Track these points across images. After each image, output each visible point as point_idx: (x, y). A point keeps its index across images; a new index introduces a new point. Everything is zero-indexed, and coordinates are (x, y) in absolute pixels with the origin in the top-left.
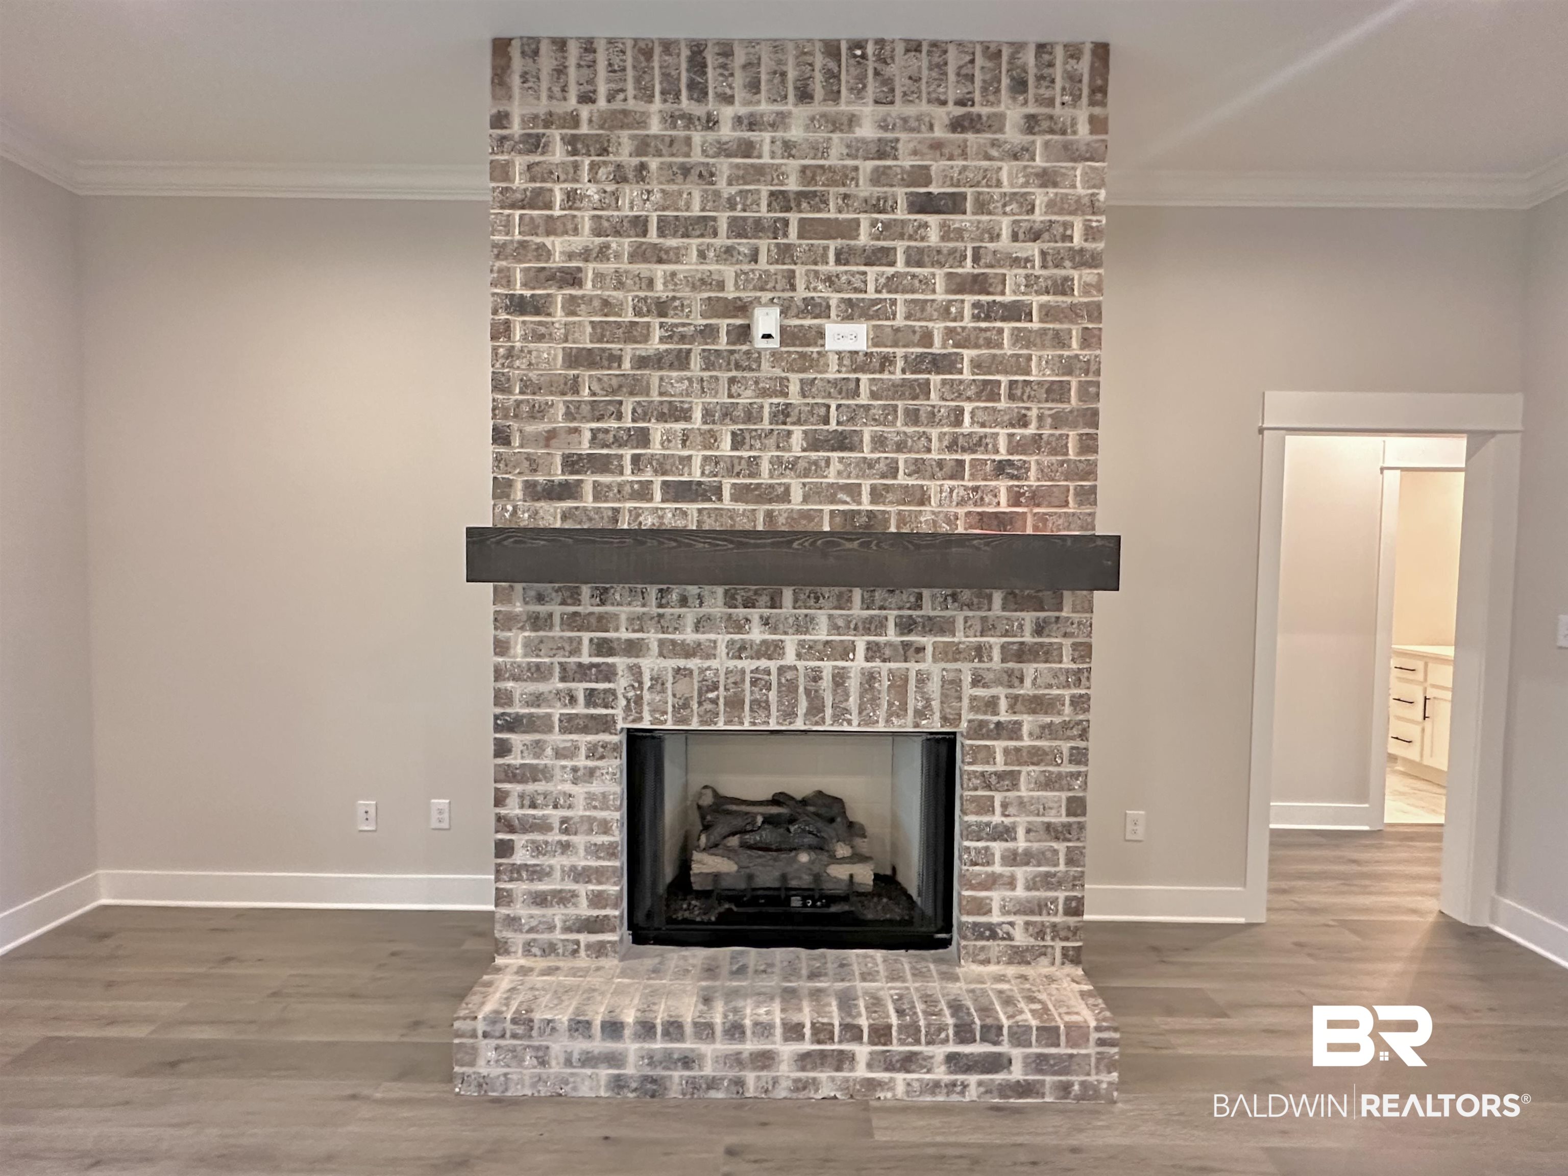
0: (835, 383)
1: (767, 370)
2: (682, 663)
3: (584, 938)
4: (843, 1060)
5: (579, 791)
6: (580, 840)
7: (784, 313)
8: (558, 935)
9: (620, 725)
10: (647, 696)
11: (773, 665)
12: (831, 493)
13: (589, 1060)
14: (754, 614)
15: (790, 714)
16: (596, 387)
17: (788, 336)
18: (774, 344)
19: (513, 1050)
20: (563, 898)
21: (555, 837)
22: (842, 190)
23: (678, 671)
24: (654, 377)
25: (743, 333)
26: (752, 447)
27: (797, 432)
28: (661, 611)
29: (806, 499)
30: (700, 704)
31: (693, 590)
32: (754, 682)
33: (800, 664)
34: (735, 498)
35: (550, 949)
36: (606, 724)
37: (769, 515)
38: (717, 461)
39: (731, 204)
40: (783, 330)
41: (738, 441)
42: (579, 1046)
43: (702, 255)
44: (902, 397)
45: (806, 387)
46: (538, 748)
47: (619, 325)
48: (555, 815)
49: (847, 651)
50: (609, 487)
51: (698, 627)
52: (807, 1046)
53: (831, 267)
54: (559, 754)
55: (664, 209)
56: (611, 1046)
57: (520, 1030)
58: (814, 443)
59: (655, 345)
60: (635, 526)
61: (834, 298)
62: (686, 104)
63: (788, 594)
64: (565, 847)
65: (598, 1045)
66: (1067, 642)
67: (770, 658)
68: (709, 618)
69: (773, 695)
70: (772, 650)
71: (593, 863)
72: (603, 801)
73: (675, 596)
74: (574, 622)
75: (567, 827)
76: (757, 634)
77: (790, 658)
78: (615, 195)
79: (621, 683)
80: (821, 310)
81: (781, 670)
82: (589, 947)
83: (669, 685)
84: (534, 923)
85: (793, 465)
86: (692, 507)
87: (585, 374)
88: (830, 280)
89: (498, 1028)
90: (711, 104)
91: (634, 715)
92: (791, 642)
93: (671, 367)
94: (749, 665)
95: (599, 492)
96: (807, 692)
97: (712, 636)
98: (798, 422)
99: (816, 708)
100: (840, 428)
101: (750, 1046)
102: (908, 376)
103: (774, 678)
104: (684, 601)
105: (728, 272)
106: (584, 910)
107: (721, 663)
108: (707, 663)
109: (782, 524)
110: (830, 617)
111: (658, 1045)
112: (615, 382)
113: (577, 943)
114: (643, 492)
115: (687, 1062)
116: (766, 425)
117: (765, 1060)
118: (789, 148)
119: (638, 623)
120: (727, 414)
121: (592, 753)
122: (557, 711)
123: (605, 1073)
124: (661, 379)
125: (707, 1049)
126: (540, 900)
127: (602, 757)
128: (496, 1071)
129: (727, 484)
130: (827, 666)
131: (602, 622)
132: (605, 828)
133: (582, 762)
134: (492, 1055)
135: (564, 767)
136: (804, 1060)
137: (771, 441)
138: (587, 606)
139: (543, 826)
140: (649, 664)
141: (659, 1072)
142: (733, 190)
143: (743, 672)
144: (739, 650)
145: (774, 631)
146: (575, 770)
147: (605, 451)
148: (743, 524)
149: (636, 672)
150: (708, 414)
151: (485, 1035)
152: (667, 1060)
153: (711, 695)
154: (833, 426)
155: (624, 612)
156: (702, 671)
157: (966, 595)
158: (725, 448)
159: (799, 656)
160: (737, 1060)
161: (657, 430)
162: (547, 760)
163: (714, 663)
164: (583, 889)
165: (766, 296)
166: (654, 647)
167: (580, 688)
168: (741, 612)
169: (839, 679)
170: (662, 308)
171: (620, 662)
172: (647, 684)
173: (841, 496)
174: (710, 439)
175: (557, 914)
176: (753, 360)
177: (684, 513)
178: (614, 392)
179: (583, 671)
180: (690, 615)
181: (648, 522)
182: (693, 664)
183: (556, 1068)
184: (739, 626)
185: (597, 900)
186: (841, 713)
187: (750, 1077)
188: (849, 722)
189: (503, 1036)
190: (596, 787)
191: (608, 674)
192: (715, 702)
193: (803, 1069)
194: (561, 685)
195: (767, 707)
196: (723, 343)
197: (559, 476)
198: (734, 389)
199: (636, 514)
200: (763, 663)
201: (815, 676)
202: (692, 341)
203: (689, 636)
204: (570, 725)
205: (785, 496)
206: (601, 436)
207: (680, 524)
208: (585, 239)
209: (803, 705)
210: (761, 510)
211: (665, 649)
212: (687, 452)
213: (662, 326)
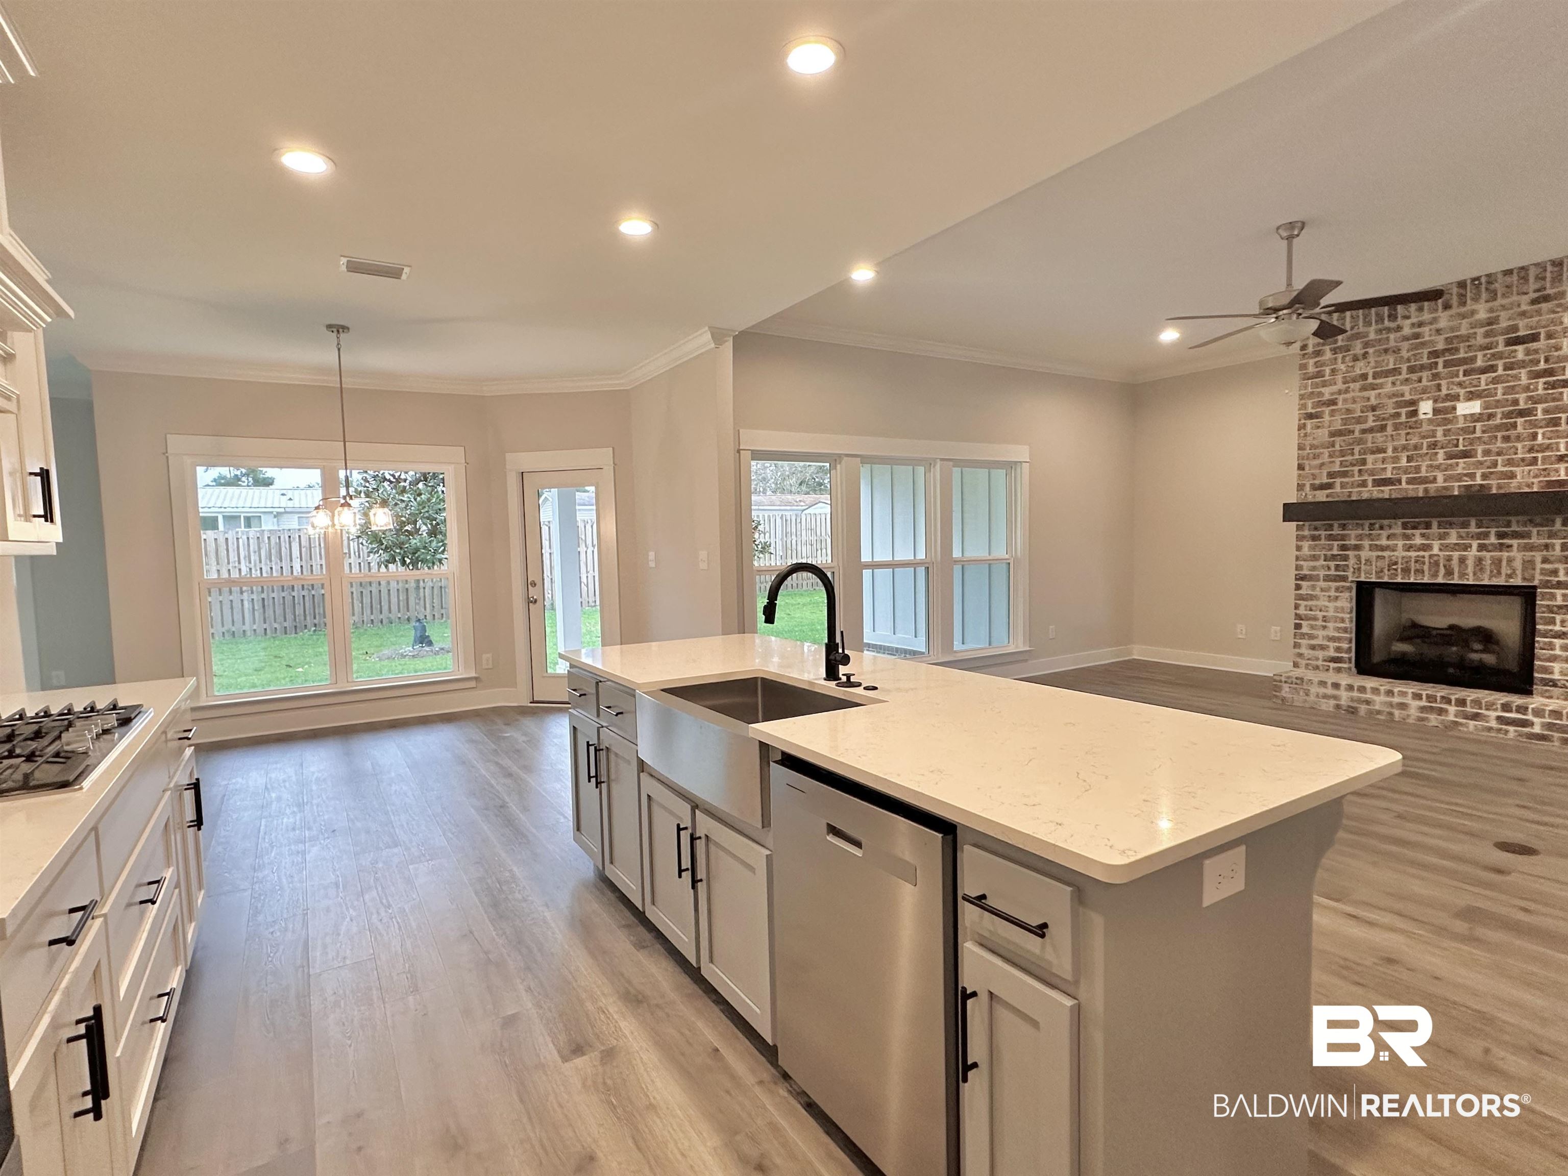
0: (1462, 429)
1: (1425, 427)
2: (1380, 553)
3: (1332, 665)
4: (1441, 711)
5: (1331, 605)
6: (1330, 625)
7: (1435, 401)
8: (1320, 663)
9: (1350, 579)
10: (1363, 567)
11: (1426, 554)
12: (1459, 478)
13: (1325, 696)
14: (1417, 532)
15: (1435, 575)
16: (1343, 444)
17: (1436, 411)
18: (1430, 416)
19: (1295, 689)
20: (1323, 648)
21: (1320, 623)
22: (1467, 344)
23: (1378, 557)
24: (1369, 436)
25: (1415, 413)
26: (1417, 461)
27: (1441, 454)
28: (1371, 532)
29: (1445, 481)
30: (1389, 570)
31: (1386, 522)
32: (1416, 562)
33: (1441, 553)
34: (1408, 483)
35: (1317, 668)
36: (1344, 579)
37: (1426, 490)
38: (1399, 468)
39: (1409, 360)
40: (1434, 410)
41: (1409, 459)
42: (1322, 690)
43: (1394, 384)
44: (1500, 431)
45: (1446, 433)
46: (1313, 587)
47: (1353, 418)
48: (1320, 615)
49: (1467, 547)
50: (1347, 483)
51: (1388, 538)
52: (1424, 703)
53: (1461, 378)
54: (1322, 590)
55: (1376, 368)
56: (1335, 692)
57: (1298, 682)
58: (1450, 456)
59: (1370, 423)
60: (1359, 498)
61: (1462, 392)
62: (1387, 323)
63: (1435, 524)
64: (1324, 627)
65: (1330, 691)
67: (1425, 551)
68: (1394, 535)
69: (1426, 568)
70: (1426, 548)
71: (1337, 635)
72: (1342, 610)
73: (1377, 526)
74: (1330, 538)
75: (1325, 619)
76: (1418, 541)
77: (1436, 551)
78: (1353, 367)
79: (1352, 562)
80: (1456, 398)
81: (1431, 556)
82: (1334, 669)
83: (1374, 563)
84: (1310, 657)
85: (1438, 467)
86: (1387, 489)
87: (1338, 439)
88: (1460, 384)
89: (1289, 681)
90: (1400, 321)
91: (1356, 575)
92: (1436, 545)
93: (1378, 431)
94: (1413, 554)
95: (1343, 486)
96: (1445, 566)
97: (1395, 542)
98: (1442, 448)
99: (1449, 573)
100: (1464, 448)
101: (1396, 700)
102: (1504, 421)
103: (1427, 560)
104: (1381, 528)
105: (1406, 389)
106: (1332, 653)
107: (1400, 553)
108: (1392, 554)
109: (1432, 493)
110: (1458, 533)
111: (1355, 694)
112: (1351, 441)
113: (1329, 666)
114: (1364, 484)
115: (1368, 702)
116: (1425, 451)
117: (1403, 706)
118: (1438, 331)
119: (1360, 537)
120: (1405, 448)
121: (1337, 590)
122: (1322, 573)
123: (1332, 702)
124: (1373, 437)
125: (1376, 698)
126: (1313, 647)
127: (1341, 592)
128: (1289, 696)
129: (1404, 478)
130: (1456, 555)
131: (1343, 537)
132: (1343, 620)
133: (1333, 593)
134: (1287, 690)
135: (1324, 595)
136: (1423, 709)
137: (1428, 457)
138: (1336, 531)
139: (1315, 619)
140: (1365, 554)
141: (1355, 705)
142: (1410, 354)
143: (1410, 557)
144: (1409, 548)
145: (1428, 539)
146: (1329, 597)
147: (1346, 469)
148: (1411, 494)
149: (1359, 558)
150: (1395, 449)
151: (1286, 682)
152: (1360, 701)
153: (1394, 567)
154: (1461, 447)
155: (1353, 533)
156: (1390, 557)
157: (1538, 520)
158: (1404, 462)
159: (1440, 550)
160: (1391, 705)
161: (1370, 458)
162: (1317, 592)
163: (1395, 553)
164: (1332, 645)
165: (1425, 396)
166: (1367, 547)
167: (1332, 564)
168: (1409, 532)
169: (1462, 560)
170: (1374, 409)
171: (1351, 553)
172: (1363, 562)
173: (1466, 478)
174: (1396, 459)
175: (1320, 654)
176: (1419, 424)
177: (1383, 491)
178: (1350, 444)
179: (1334, 557)
180: (1384, 533)
181: (1365, 496)
182: (1385, 554)
183: (1312, 698)
184: (1407, 537)
185: (1338, 649)
186: (1463, 575)
187: (1397, 713)
188: (1468, 579)
189: (1292, 683)
190: (1339, 604)
191: (1346, 558)
192: (1396, 570)
193: (1422, 713)
194: (1324, 563)
195: (1423, 572)
196: (1403, 419)
197: (1325, 480)
198: (1408, 437)
199: (1360, 493)
200: (1421, 553)
201: (1449, 559)
202: (1388, 419)
203: (1384, 542)
204: (1327, 578)
205: (1435, 480)
206: (1344, 463)
207: (1380, 496)
208: (1340, 386)
209: (1442, 571)
210: (1421, 487)
211: (1373, 548)
212: (1384, 466)
213: (1373, 416)
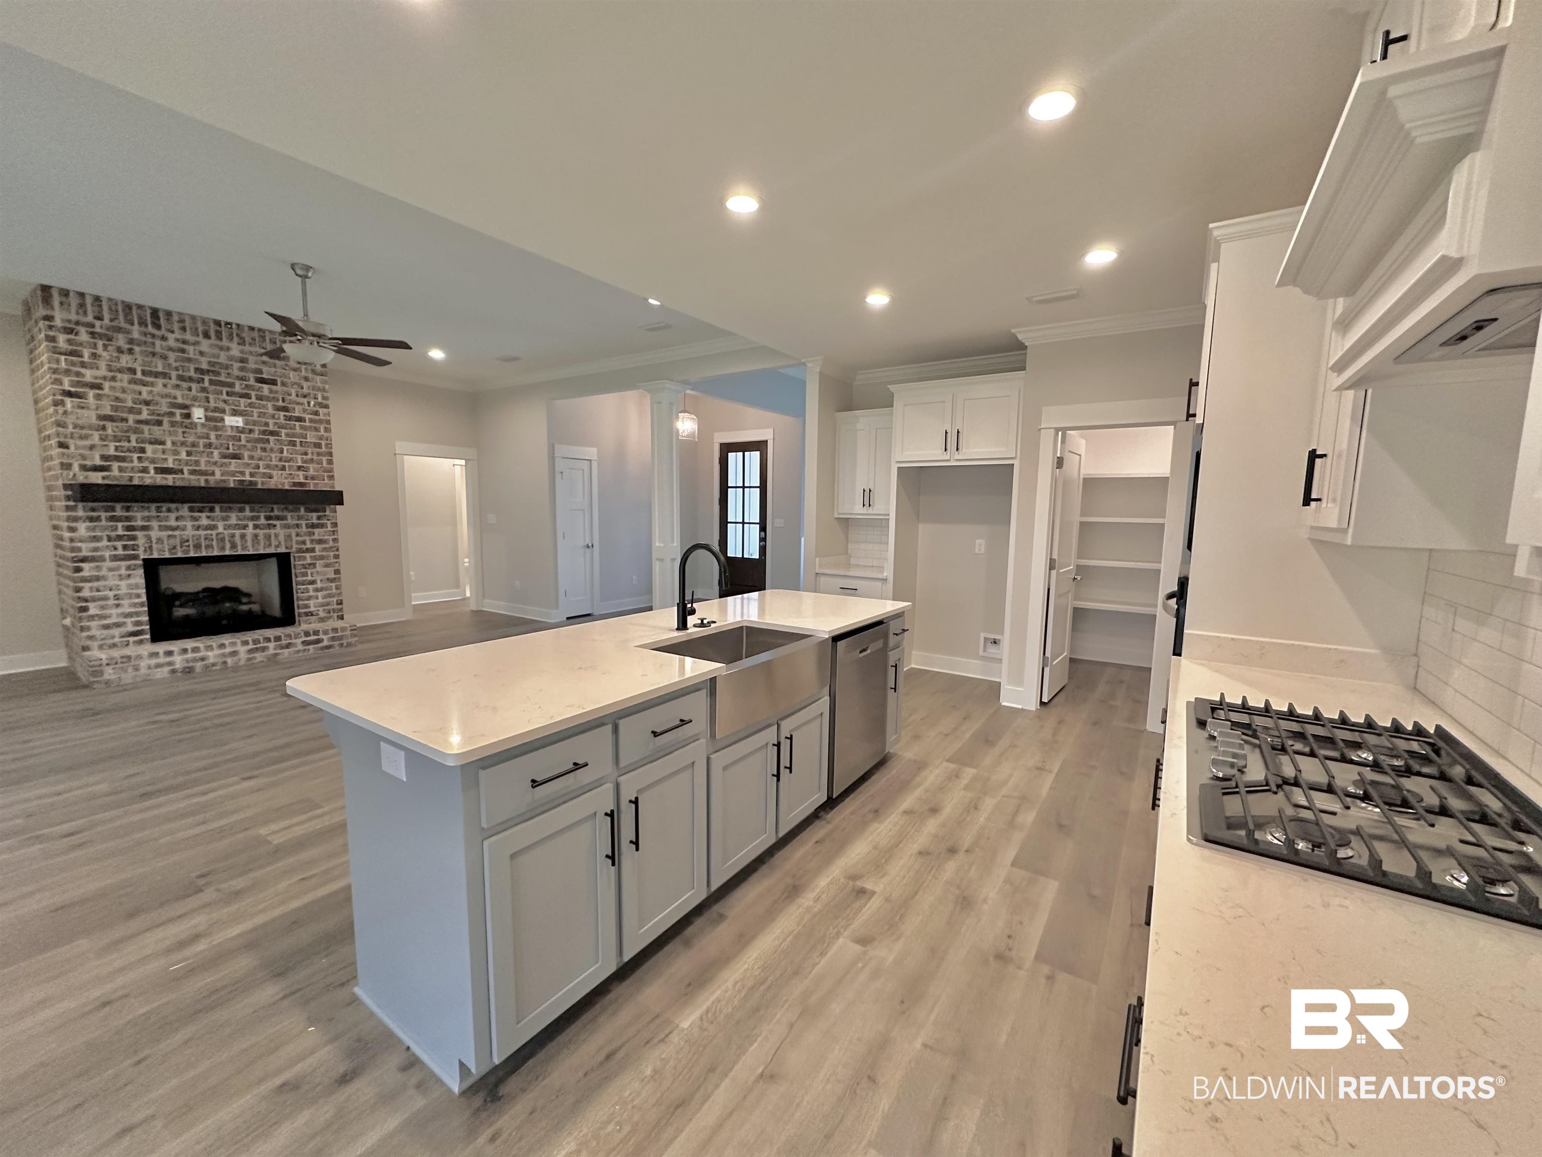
0: (230, 436)
1: (200, 430)
2: (170, 533)
3: (131, 639)
4: (264, 649)
5: (123, 584)
6: (125, 602)
7: (206, 410)
8: (117, 640)
9: (142, 557)
10: (154, 546)
11: (214, 533)
12: (233, 474)
13: (158, 666)
14: (203, 515)
15: (223, 548)
16: (115, 429)
17: (207, 418)
18: (203, 421)
19: (122, 668)
20: (118, 625)
21: (112, 602)
22: (227, 371)
23: (169, 536)
24: (146, 428)
25: (188, 416)
26: (196, 456)
27: (216, 453)
28: (158, 514)
29: (222, 475)
30: (181, 547)
31: (173, 506)
32: (206, 539)
33: (226, 532)
34: (190, 474)
35: (114, 645)
36: (135, 557)
37: (206, 481)
38: (180, 460)
39: (177, 369)
40: (206, 417)
41: (189, 454)
42: (153, 661)
43: (165, 386)
44: (259, 443)
45: (218, 437)
46: (98, 568)
47: (125, 407)
48: (111, 594)
49: (245, 527)
50: (127, 468)
51: (177, 519)
52: (251, 646)
53: (225, 397)
54: (111, 570)
55: (144, 366)
56: (168, 659)
57: (125, 660)
58: (224, 456)
59: (144, 416)
60: (141, 483)
61: (227, 408)
62: (150, 329)
63: (217, 508)
64: (118, 606)
65: (162, 660)
66: (329, 522)
67: (212, 530)
68: (182, 517)
69: (214, 543)
70: (214, 527)
71: (133, 610)
72: (137, 586)
73: (164, 509)
74: (112, 519)
75: (117, 598)
76: (204, 522)
77: (221, 530)
78: (118, 358)
79: (141, 541)
80: (223, 411)
81: (217, 534)
82: (135, 642)
83: (165, 542)
84: (103, 637)
85: (215, 463)
86: (170, 477)
87: (109, 424)
88: (225, 402)
89: (114, 661)
90: (163, 332)
91: (149, 552)
92: (221, 525)
93: (154, 425)
94: (202, 533)
95: (121, 469)
96: (230, 541)
97: (185, 523)
98: (216, 448)
99: (234, 546)
100: (234, 452)
101: (228, 650)
102: (261, 436)
103: (214, 537)
104: (169, 510)
105: (178, 393)
106: (131, 628)
107: (189, 532)
108: (183, 533)
109: (212, 484)
110: (237, 516)
111: (190, 655)
112: (125, 429)
113: (128, 641)
114: (145, 470)
115: (203, 659)
116: (201, 449)
117: (234, 653)
118: (202, 353)
119: (148, 519)
120: (183, 444)
121: (128, 568)
122: (107, 554)
123: (166, 669)
124: (149, 429)
125: (210, 654)
126: (107, 627)
127: (134, 569)
128: (113, 677)
129: (186, 470)
130: (238, 532)
131: (128, 519)
132: (138, 596)
133: (123, 572)
134: (111, 671)
135: (114, 575)
136: (250, 651)
137: (205, 454)
138: (119, 512)
139: (105, 598)
140: (154, 534)
141: (191, 664)
142: (178, 364)
143: (200, 536)
144: (198, 528)
145: (213, 520)
146: (120, 575)
147: (123, 454)
148: (194, 484)
149: (149, 538)
150: (174, 443)
151: (108, 665)
152: (195, 660)
153: (187, 544)
154: (231, 451)
155: (139, 515)
156: (181, 535)
157: (290, 507)
158: (183, 455)
159: (225, 529)
160: (224, 655)
161: (149, 448)
162: (103, 572)
163: (186, 533)
164: (129, 620)
165: (197, 404)
166: (156, 528)
167: (119, 544)
168: (196, 514)
169: (243, 536)
170: (147, 403)
171: (139, 534)
172: (154, 541)
173: (237, 474)
174: (176, 453)
175: (116, 632)
176: (193, 426)
177: (166, 479)
178: (126, 432)
179: (120, 538)
180: (173, 516)
181: (148, 482)
182: (177, 533)
183: (143, 671)
184: (196, 519)
185: (138, 623)
186: (244, 548)
187: (230, 661)
188: (249, 551)
189: (116, 663)
190: (132, 581)
191: (134, 538)
192: (189, 546)
193: (250, 654)
194: (109, 544)
195: (213, 547)
196: (178, 418)
197: (98, 462)
198: (185, 435)
199: (142, 478)
200: (209, 532)
201: (233, 536)
202: (163, 415)
203: (173, 523)
204: (115, 558)
205: (213, 474)
206: (120, 449)
207: (164, 483)
208: (103, 371)
209: (228, 545)
210: (203, 478)
211: (161, 528)
212: (166, 457)
213: (148, 409)
